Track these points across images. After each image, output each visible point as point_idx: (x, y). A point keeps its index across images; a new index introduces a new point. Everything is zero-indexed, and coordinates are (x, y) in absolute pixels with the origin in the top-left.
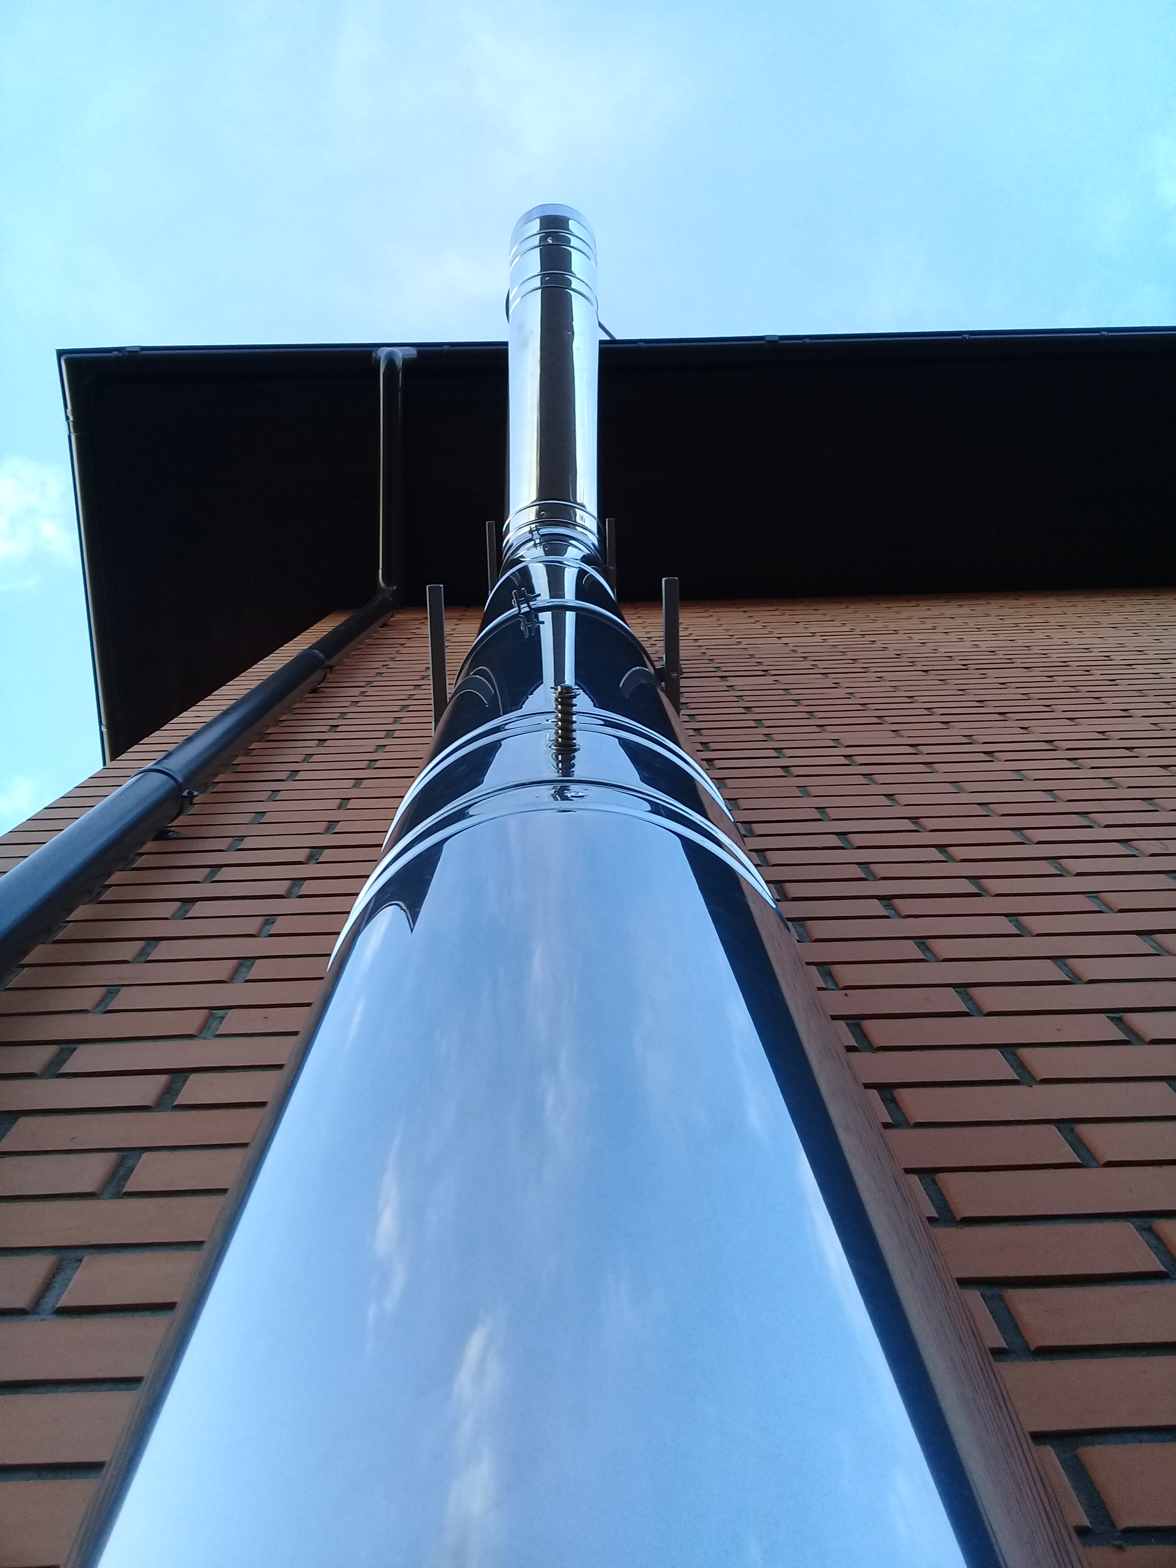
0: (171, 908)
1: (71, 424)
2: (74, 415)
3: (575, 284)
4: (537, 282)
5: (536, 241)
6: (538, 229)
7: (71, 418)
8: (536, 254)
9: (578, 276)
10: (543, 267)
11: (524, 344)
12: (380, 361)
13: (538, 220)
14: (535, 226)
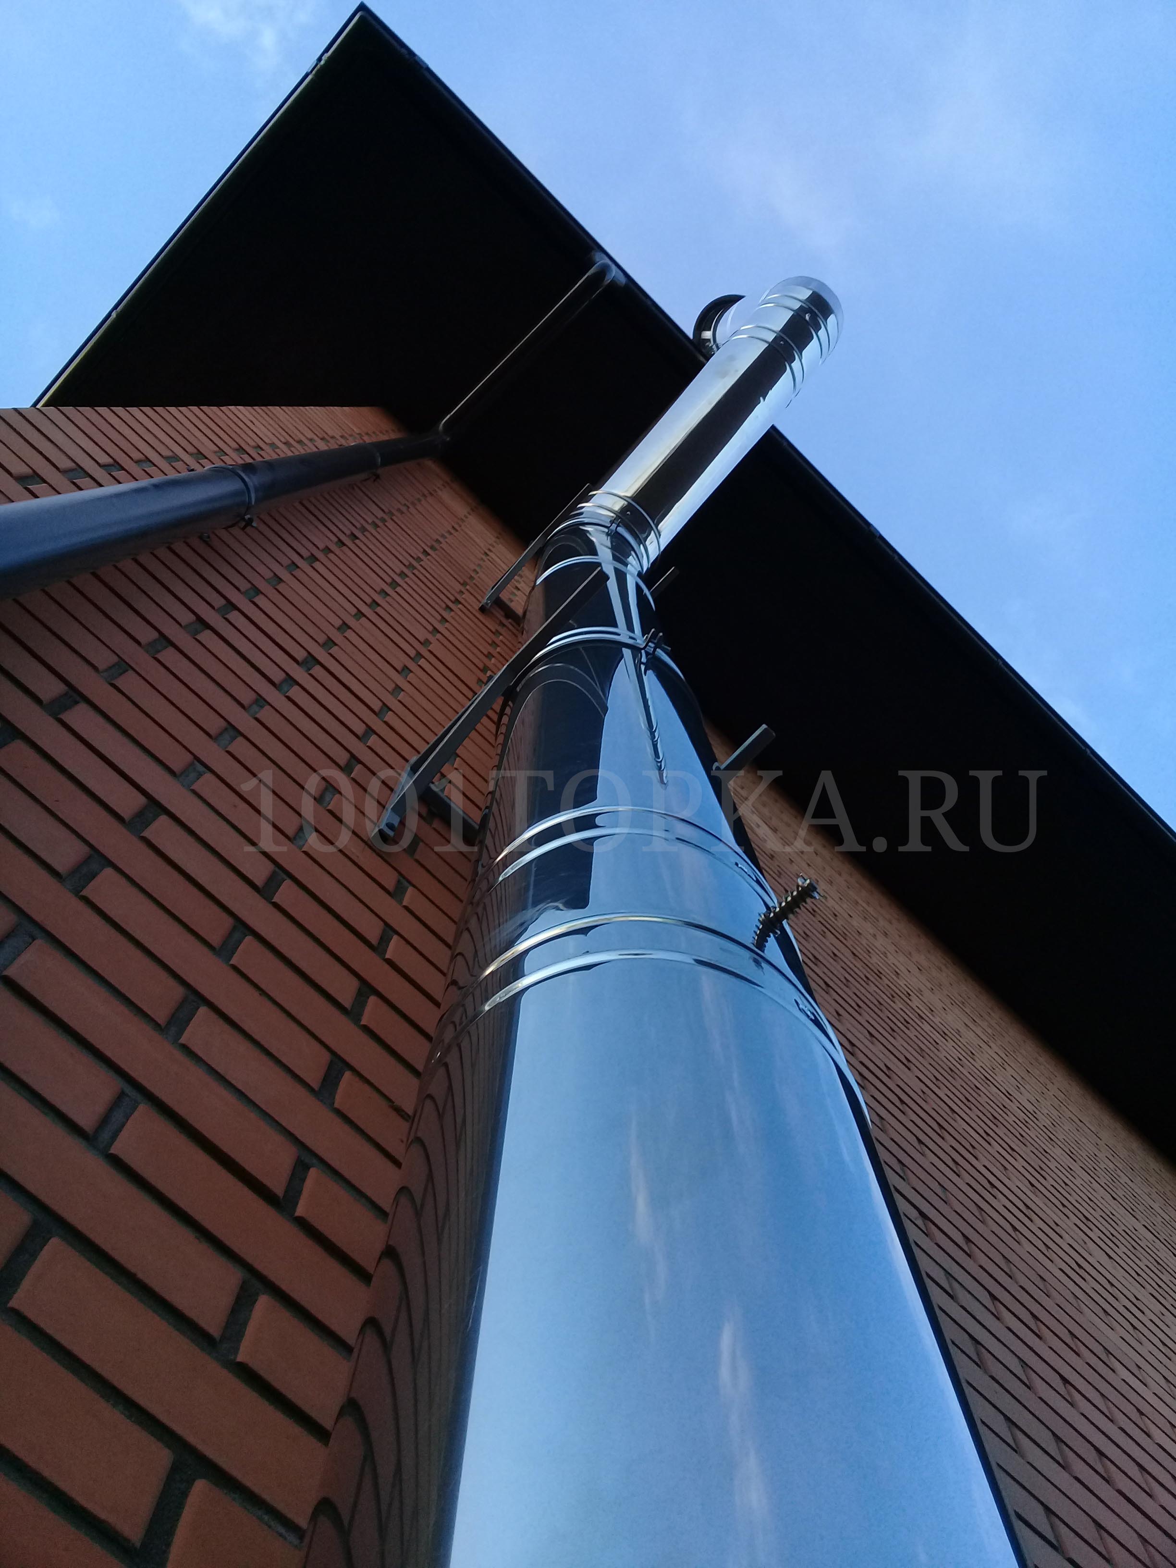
0: (186, 618)
1: (319, 66)
2: (327, 62)
3: (796, 365)
4: (771, 337)
5: (797, 305)
6: (805, 298)
7: (322, 62)
8: (788, 315)
9: (803, 360)
10: (785, 330)
11: (724, 374)
12: (594, 265)
13: (811, 292)
14: (805, 294)
